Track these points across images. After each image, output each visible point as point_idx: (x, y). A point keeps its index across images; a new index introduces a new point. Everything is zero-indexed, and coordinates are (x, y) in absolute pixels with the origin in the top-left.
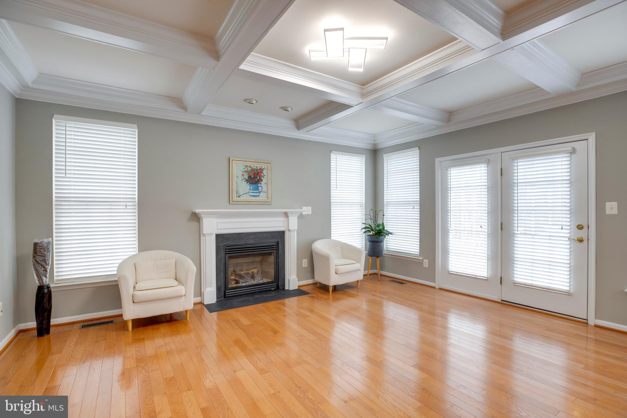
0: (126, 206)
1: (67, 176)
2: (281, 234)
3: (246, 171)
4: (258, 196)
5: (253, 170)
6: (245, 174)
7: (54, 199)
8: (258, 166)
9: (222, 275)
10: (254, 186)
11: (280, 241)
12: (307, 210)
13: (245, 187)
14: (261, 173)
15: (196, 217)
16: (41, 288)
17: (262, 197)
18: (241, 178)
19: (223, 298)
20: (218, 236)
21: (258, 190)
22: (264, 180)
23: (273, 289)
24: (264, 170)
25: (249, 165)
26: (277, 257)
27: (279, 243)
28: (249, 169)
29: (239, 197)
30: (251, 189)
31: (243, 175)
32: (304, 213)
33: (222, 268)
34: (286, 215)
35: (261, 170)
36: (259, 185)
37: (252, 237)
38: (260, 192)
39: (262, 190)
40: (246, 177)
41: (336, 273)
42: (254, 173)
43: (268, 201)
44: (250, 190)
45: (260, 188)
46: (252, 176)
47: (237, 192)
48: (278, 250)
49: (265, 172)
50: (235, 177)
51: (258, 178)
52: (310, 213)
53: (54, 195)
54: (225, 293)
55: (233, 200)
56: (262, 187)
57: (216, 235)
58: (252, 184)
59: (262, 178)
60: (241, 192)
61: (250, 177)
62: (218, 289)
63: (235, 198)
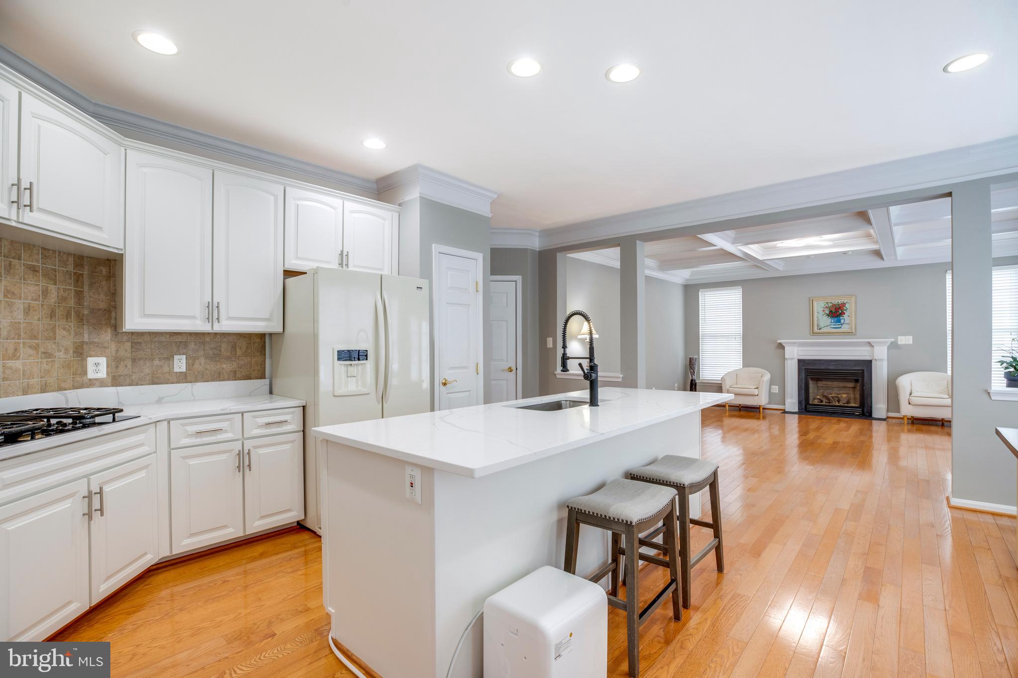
0: (735, 338)
1: (706, 322)
2: (869, 363)
3: (826, 307)
4: (841, 327)
5: (834, 305)
6: (825, 309)
7: (700, 335)
8: (839, 301)
9: (803, 391)
10: (836, 319)
11: (865, 369)
12: (905, 340)
13: (825, 321)
14: (844, 306)
15: (781, 347)
16: (692, 380)
17: (845, 328)
18: (822, 313)
19: (804, 411)
20: (800, 361)
21: (840, 322)
22: (847, 313)
23: (858, 414)
24: (847, 304)
25: (829, 302)
26: (863, 385)
27: (865, 371)
28: (830, 305)
29: (820, 329)
30: (833, 321)
31: (824, 311)
32: (899, 343)
33: (803, 387)
34: (869, 344)
35: (844, 304)
36: (841, 318)
37: (833, 363)
38: (842, 324)
39: (844, 322)
40: (827, 312)
41: (909, 403)
42: (836, 308)
43: (851, 331)
44: (831, 322)
45: (842, 321)
46: (834, 311)
47: (817, 325)
48: (863, 377)
49: (847, 306)
50: (816, 313)
51: (840, 312)
52: (911, 342)
53: (700, 333)
54: (806, 407)
55: (814, 332)
56: (844, 319)
57: (798, 360)
58: (833, 317)
59: (844, 311)
60: (822, 325)
61: (831, 312)
62: (800, 402)
63: (816, 330)
